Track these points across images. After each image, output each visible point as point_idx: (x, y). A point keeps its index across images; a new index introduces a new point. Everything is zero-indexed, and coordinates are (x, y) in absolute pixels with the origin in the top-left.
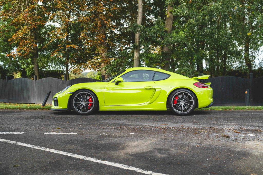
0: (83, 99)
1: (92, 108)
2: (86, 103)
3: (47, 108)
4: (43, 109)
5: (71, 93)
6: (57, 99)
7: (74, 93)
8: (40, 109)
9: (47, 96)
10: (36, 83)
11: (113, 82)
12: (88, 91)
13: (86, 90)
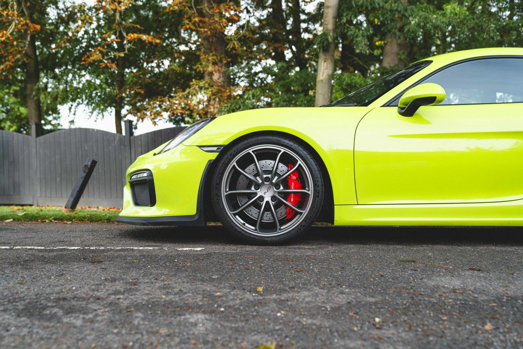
0: (265, 176)
1: (305, 212)
2: (279, 193)
3: (85, 217)
4: (70, 219)
5: (215, 149)
6: (151, 175)
7: (226, 151)
8: (60, 219)
9: (84, 175)
10: (38, 146)
11: (388, 105)
12: (286, 142)
13: (275, 138)
